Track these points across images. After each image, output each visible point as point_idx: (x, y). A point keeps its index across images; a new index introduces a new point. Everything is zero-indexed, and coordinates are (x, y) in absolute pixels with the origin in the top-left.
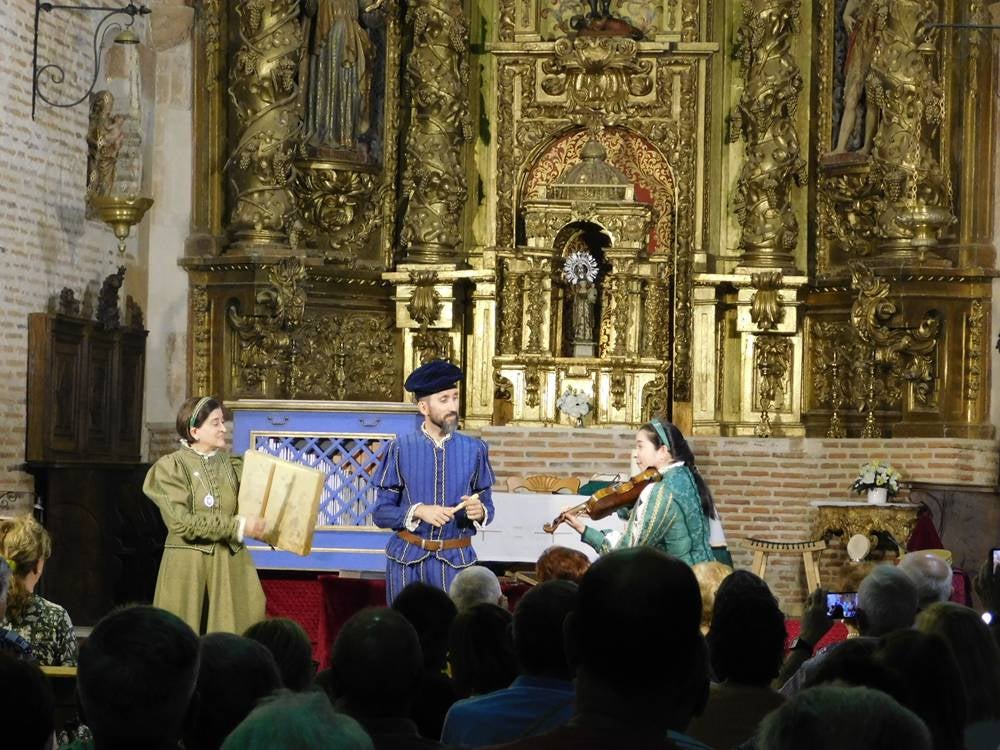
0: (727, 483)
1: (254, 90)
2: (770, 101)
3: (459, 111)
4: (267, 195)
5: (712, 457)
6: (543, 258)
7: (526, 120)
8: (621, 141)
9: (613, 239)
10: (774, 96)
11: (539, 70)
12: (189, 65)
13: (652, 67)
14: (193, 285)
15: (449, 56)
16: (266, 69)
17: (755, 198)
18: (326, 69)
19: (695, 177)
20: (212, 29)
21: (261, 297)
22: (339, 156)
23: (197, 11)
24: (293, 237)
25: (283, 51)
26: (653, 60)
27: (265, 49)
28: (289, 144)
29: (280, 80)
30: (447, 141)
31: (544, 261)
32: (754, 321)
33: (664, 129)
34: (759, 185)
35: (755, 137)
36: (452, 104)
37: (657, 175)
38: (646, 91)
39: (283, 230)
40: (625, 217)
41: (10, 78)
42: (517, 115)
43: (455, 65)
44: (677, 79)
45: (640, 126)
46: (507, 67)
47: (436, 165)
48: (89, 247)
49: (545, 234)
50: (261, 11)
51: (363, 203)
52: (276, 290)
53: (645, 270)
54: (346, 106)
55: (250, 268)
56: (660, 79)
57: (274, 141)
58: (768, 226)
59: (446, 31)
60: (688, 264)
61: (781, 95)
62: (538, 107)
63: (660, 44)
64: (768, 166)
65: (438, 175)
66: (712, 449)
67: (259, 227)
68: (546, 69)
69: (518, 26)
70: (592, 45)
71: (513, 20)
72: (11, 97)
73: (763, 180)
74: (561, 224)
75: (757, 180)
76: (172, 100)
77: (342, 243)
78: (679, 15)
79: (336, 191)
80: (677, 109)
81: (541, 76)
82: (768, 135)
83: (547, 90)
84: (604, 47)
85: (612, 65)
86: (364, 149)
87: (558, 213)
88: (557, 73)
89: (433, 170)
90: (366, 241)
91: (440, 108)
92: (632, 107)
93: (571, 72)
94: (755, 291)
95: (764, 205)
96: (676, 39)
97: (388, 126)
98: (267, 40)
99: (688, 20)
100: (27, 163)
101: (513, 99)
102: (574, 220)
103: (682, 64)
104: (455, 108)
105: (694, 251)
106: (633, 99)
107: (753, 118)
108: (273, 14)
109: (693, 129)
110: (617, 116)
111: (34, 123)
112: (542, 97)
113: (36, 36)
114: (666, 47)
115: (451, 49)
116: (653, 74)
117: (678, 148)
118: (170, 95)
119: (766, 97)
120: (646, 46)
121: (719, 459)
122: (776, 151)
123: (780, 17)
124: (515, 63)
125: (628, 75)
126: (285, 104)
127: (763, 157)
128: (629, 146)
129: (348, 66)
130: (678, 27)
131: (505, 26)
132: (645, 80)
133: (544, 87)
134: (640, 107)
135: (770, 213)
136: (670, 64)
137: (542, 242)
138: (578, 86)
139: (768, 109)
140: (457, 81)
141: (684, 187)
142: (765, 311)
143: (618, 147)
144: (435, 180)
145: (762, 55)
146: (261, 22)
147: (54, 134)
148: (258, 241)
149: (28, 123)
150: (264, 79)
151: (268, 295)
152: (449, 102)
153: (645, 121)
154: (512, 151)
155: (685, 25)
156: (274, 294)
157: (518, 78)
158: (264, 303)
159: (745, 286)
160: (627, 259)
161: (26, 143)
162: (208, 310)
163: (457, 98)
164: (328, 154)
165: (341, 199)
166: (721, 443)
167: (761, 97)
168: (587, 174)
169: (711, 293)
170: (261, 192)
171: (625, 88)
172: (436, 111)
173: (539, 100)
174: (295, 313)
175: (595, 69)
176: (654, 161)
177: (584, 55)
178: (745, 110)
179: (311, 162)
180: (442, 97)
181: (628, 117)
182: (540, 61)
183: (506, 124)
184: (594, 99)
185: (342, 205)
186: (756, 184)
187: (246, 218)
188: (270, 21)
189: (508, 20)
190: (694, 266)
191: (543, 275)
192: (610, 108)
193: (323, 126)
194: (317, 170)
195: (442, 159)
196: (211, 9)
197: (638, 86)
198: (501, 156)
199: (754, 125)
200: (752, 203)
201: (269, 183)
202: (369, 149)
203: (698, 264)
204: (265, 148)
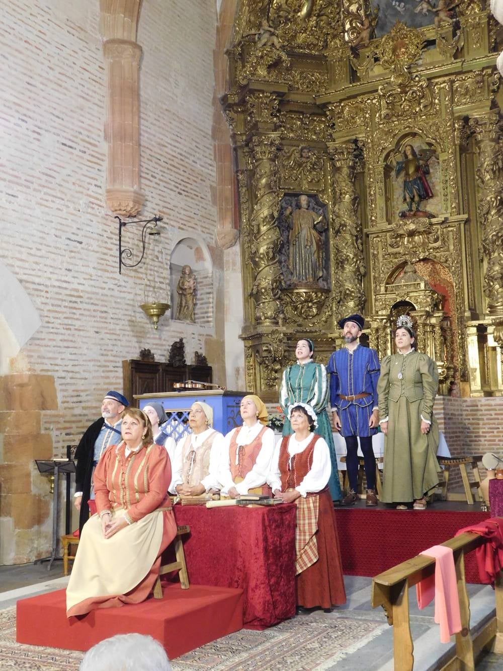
0: (488, 419)
1: (257, 260)
2: (494, 238)
3: (357, 261)
4: (266, 304)
5: (479, 407)
6: (384, 319)
7: (385, 261)
8: (431, 266)
9: (416, 307)
10: (497, 235)
11: (388, 238)
12: (239, 254)
13: (438, 230)
14: (245, 347)
15: (352, 238)
16: (262, 250)
17: (492, 284)
18: (299, 250)
19: (462, 277)
20: (246, 238)
21: (264, 348)
22: (306, 286)
23: (240, 231)
24: (280, 321)
25: (268, 241)
26: (438, 226)
27: (260, 241)
28: (274, 281)
29: (268, 253)
30: (353, 274)
31: (385, 321)
32: (495, 341)
33: (446, 257)
34: (493, 277)
35: (490, 256)
36: (353, 258)
37: (448, 279)
38: (436, 240)
39: (274, 318)
40: (421, 297)
41: (98, 255)
42: (381, 259)
43: (355, 242)
44: (451, 233)
45: (435, 257)
46: (375, 239)
47: (348, 286)
48: (174, 331)
49: (385, 308)
50: (258, 226)
51: (321, 306)
52: (270, 345)
53: (433, 321)
54: (309, 264)
55: (259, 336)
56: (442, 235)
57: (267, 281)
58: (499, 296)
59: (349, 227)
60: (462, 317)
61: (500, 235)
62: (389, 254)
63: (441, 219)
64: (497, 268)
65: (349, 289)
66: (479, 404)
67: (263, 318)
68: (392, 237)
69: (378, 221)
70: (408, 223)
71: (376, 217)
72: (98, 263)
73: (495, 275)
74: (393, 303)
75: (492, 275)
76: (232, 269)
77: (314, 323)
78: (449, 205)
79: (306, 301)
80: (452, 247)
81: (389, 241)
82: (496, 254)
83: (392, 246)
84: (414, 223)
85: (418, 230)
86: (325, 283)
87: (391, 298)
88: (396, 238)
89: (346, 287)
90: (326, 322)
91: (348, 260)
92: (431, 249)
93: (401, 236)
94: (494, 327)
95: (497, 286)
96: (448, 215)
97: (333, 272)
98: (261, 238)
99: (453, 206)
100: (116, 293)
101: (378, 253)
102: (398, 301)
103: (452, 227)
104: (355, 260)
105: (465, 311)
106: (431, 245)
107: (488, 247)
108: (264, 226)
109: (460, 255)
110: (424, 254)
111: (121, 276)
112: (391, 250)
113: (120, 238)
114: (443, 219)
115: (351, 234)
116: (439, 233)
117: (454, 265)
118: (231, 268)
119: (492, 236)
120: (434, 220)
121: (483, 408)
122: (500, 260)
123: (496, 198)
124: (378, 237)
125: (427, 234)
126: (272, 264)
127: (494, 264)
128: (435, 268)
129: (308, 247)
130: (449, 211)
131: (372, 221)
132: (434, 235)
133: (390, 245)
134: (434, 249)
135: (500, 290)
136: (446, 227)
137: (384, 312)
138: (406, 243)
139: (494, 242)
140: (355, 248)
141: (457, 282)
142: (500, 336)
143: (430, 269)
144: (348, 292)
145: (490, 217)
146: (259, 230)
147: (138, 281)
148: (265, 324)
149: (117, 275)
150: (261, 254)
151: (267, 347)
152: (352, 257)
153: (438, 255)
154: (380, 275)
155: (452, 208)
156: (270, 346)
157: (380, 243)
158: (265, 350)
159: (490, 325)
160: (422, 316)
161: (116, 284)
162: (251, 356)
163: (356, 255)
164: (301, 286)
165: (310, 304)
166: (484, 400)
167: (490, 237)
168: (405, 279)
169: (474, 330)
170: (264, 303)
171: (426, 240)
172: (346, 262)
173: (389, 251)
174: (279, 354)
175: (411, 234)
176: (447, 273)
177: (405, 228)
178: (484, 244)
179: (293, 289)
180: (348, 256)
181: (429, 254)
182: (388, 234)
183: (376, 264)
184: (413, 248)
185: (311, 307)
186: (491, 277)
187: (258, 315)
188: (264, 229)
189: (373, 218)
190: (465, 318)
191: (385, 327)
192: (420, 251)
193: (300, 274)
194: (297, 293)
195: (350, 283)
196: (245, 230)
197: (432, 238)
198: (375, 278)
199: (489, 250)
200: (491, 286)
201: (266, 299)
202: (327, 284)
203: (467, 317)
204: (264, 284)
